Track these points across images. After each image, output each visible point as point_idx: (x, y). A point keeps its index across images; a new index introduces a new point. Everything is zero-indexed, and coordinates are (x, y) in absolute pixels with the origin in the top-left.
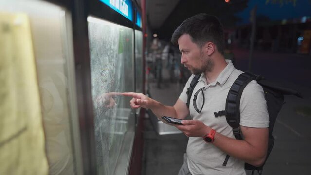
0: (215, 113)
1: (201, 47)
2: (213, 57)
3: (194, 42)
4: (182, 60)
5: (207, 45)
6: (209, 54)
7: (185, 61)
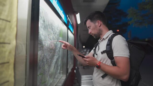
0: (101, 52)
1: (95, 23)
2: (101, 27)
3: (92, 22)
4: (89, 32)
5: (97, 22)
6: (99, 26)
7: (90, 32)
